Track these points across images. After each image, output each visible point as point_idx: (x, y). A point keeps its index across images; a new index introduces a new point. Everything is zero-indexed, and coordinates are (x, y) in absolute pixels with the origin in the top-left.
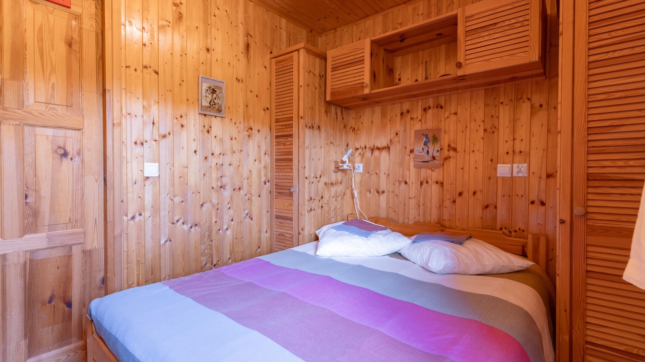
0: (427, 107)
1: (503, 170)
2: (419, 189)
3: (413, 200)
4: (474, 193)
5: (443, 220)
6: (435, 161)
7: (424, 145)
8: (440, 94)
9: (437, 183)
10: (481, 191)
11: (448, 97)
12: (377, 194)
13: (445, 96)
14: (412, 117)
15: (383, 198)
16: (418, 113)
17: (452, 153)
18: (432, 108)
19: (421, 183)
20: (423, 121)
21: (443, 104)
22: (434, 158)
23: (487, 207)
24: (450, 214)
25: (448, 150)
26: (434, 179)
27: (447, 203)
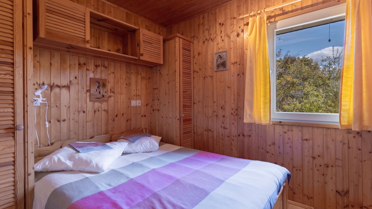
0: (98, 65)
1: (134, 103)
2: (93, 115)
3: (90, 123)
4: (123, 115)
5: (108, 131)
6: (104, 98)
7: (98, 88)
8: (105, 60)
9: (105, 110)
10: (125, 113)
11: (109, 63)
12: (58, 123)
13: (108, 62)
14: (87, 68)
15: (64, 125)
16: (92, 67)
17: (112, 94)
18: (100, 66)
19: (95, 112)
20: (95, 73)
21: (107, 66)
22: (103, 96)
23: (128, 120)
24: (112, 127)
25: (110, 92)
26: (103, 109)
27: (110, 122)
